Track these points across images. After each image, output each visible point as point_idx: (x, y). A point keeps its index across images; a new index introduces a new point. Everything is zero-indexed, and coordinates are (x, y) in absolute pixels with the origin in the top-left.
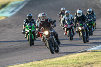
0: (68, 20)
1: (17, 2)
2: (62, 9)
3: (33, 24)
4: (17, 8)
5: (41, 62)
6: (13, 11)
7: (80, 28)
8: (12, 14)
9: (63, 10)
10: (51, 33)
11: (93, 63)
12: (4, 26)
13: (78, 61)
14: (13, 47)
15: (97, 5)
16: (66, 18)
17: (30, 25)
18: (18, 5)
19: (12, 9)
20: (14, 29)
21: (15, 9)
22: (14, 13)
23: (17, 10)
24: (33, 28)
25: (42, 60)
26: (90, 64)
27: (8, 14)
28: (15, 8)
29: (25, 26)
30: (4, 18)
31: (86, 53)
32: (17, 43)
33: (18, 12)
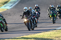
4: (14, 4)
5: (28, 36)
6: (11, 6)
11: (60, 37)
12: (6, 14)
18: (15, 2)
20: (12, 16)
22: (12, 7)
23: (14, 5)
27: (8, 8)
30: (6, 10)
33: (14, 6)
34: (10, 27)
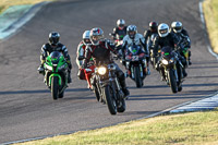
0: (134, 46)
1: (19, 8)
2: (119, 22)
3: (61, 55)
4: (19, 21)
5: (70, 137)
6: (10, 28)
7: (165, 62)
8: (7, 34)
9: (121, 25)
10: (112, 71)
11: (183, 140)
13: (151, 135)
14: (11, 104)
15: (192, 13)
16: (130, 41)
17: (55, 55)
18: (22, 14)
19: (8, 24)
20: (13, 65)
21: (15, 23)
22: (13, 31)
23: (19, 26)
24: (60, 63)
25: (72, 132)
26: (176, 141)
28: (14, 20)
29: (44, 58)
31: (168, 117)
32: (20, 95)
34: (6, 105)
